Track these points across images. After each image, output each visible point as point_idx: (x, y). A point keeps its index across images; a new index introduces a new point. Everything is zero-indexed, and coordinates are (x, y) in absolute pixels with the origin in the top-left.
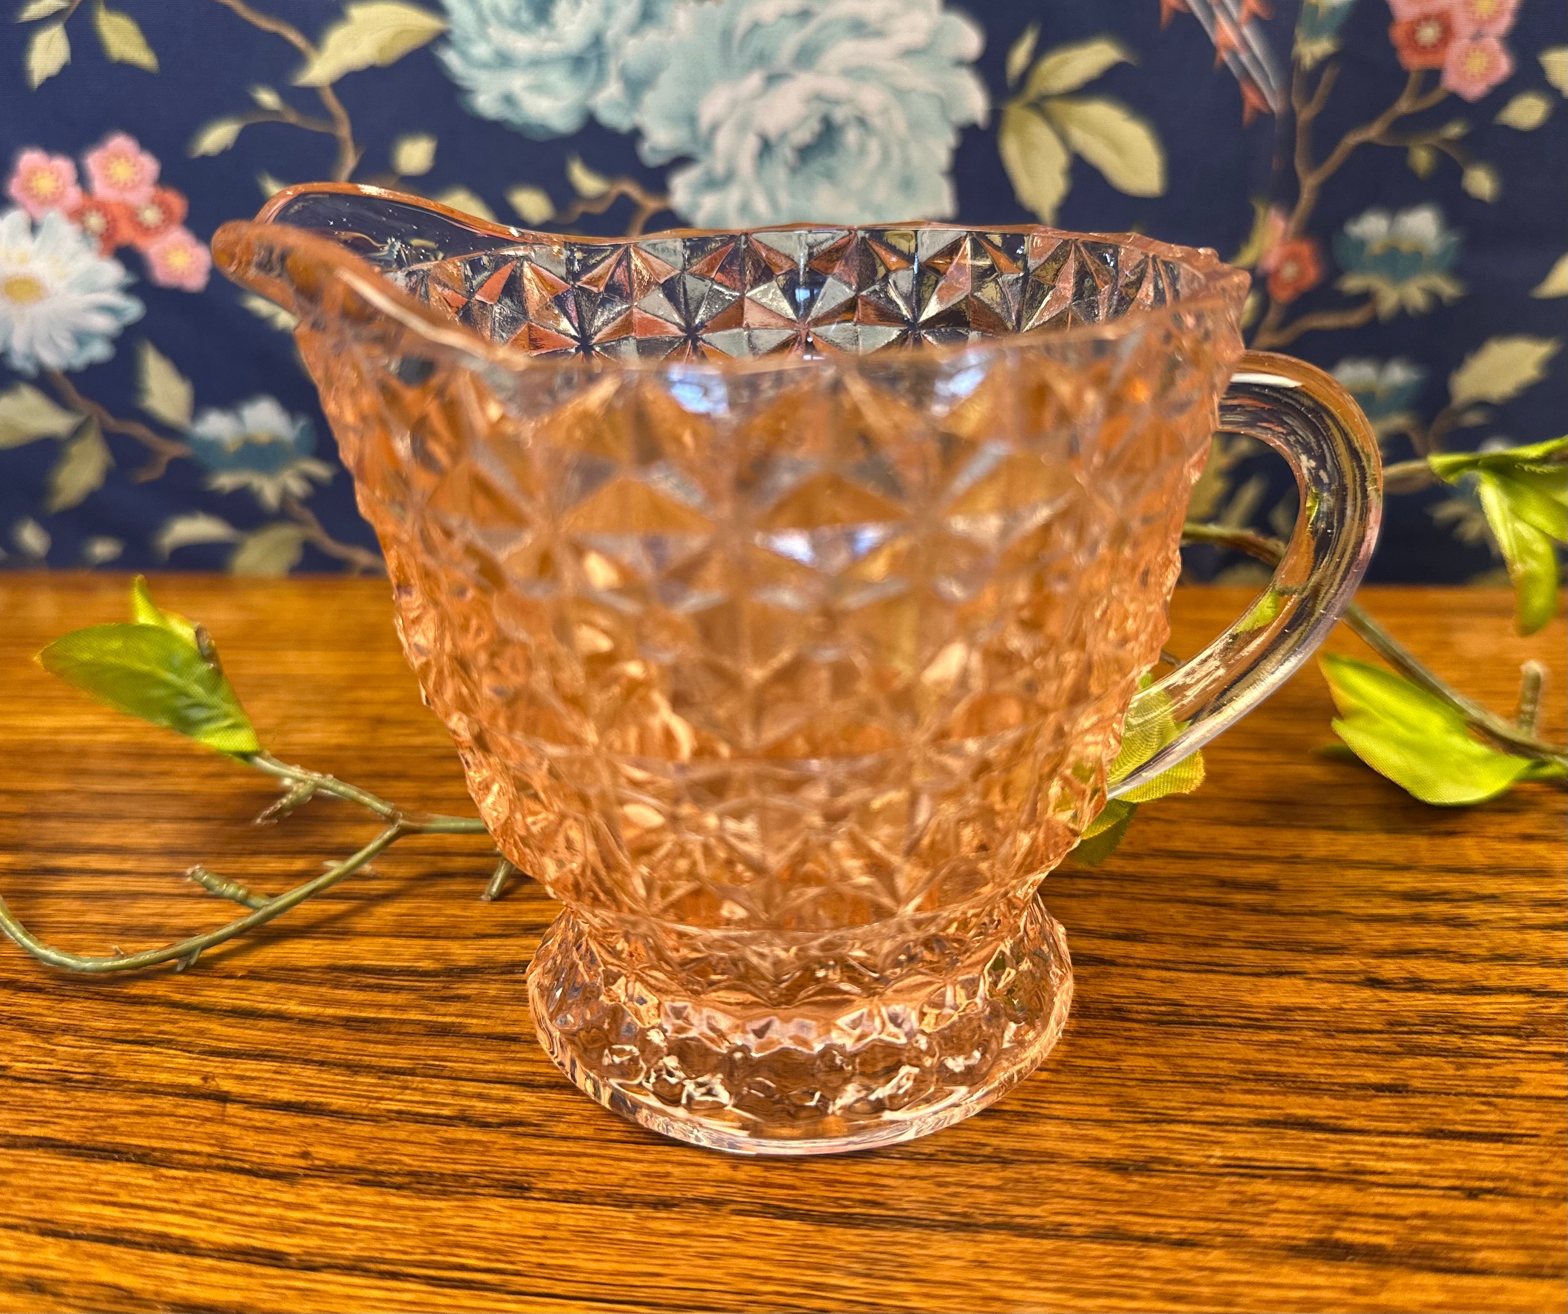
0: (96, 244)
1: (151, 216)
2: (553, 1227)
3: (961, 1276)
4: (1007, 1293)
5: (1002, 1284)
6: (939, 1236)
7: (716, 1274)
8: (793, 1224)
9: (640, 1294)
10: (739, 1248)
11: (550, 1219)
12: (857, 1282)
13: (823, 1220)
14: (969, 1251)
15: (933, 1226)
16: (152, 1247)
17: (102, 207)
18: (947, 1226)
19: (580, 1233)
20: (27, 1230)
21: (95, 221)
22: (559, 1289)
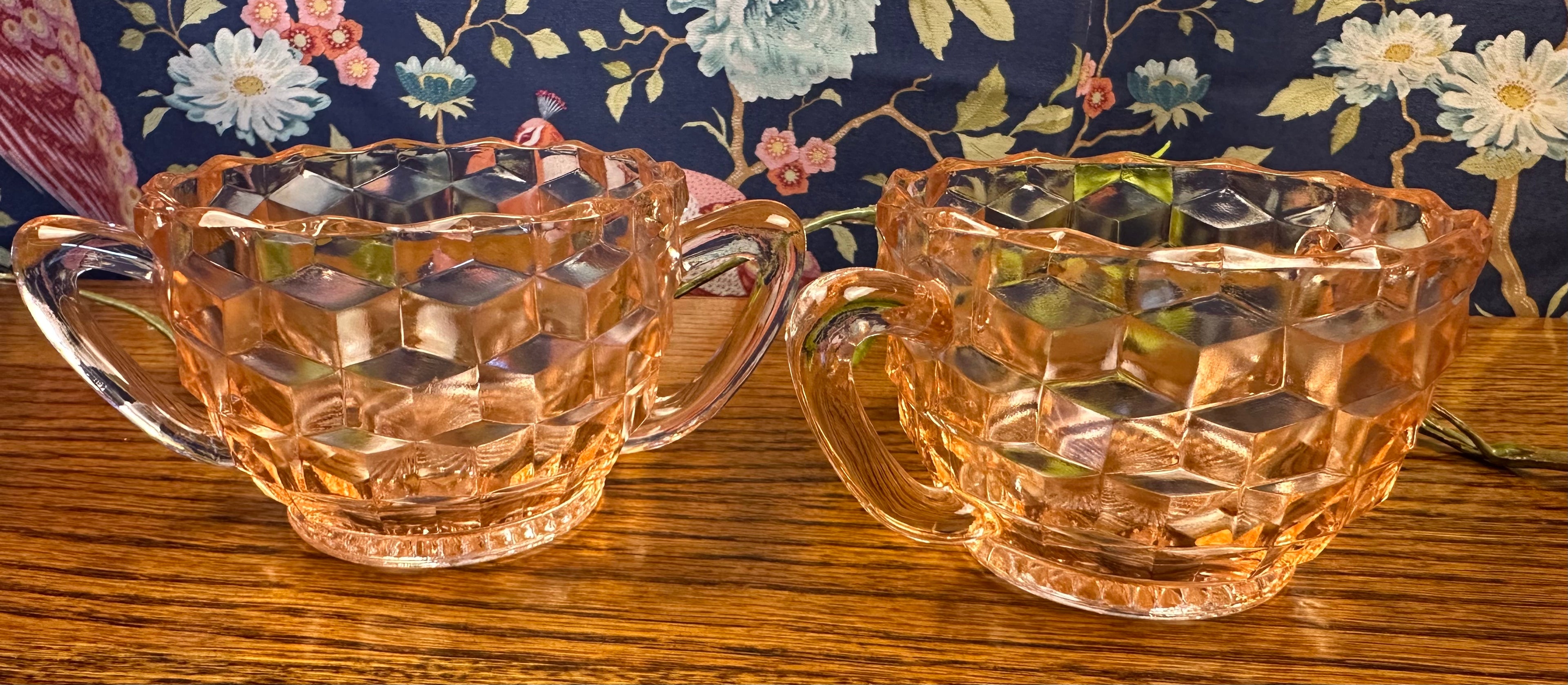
0: (300, 55)
1: (339, 37)
2: (646, 592)
3: (884, 615)
4: (912, 622)
5: (910, 619)
6: (869, 598)
7: (744, 612)
8: (786, 593)
9: (699, 620)
10: (754, 602)
11: (643, 589)
12: (825, 617)
13: (803, 591)
14: (889, 605)
15: (867, 594)
16: (407, 600)
17: (305, 30)
18: (876, 595)
19: (660, 595)
20: (329, 593)
21: (301, 40)
22: (652, 618)
